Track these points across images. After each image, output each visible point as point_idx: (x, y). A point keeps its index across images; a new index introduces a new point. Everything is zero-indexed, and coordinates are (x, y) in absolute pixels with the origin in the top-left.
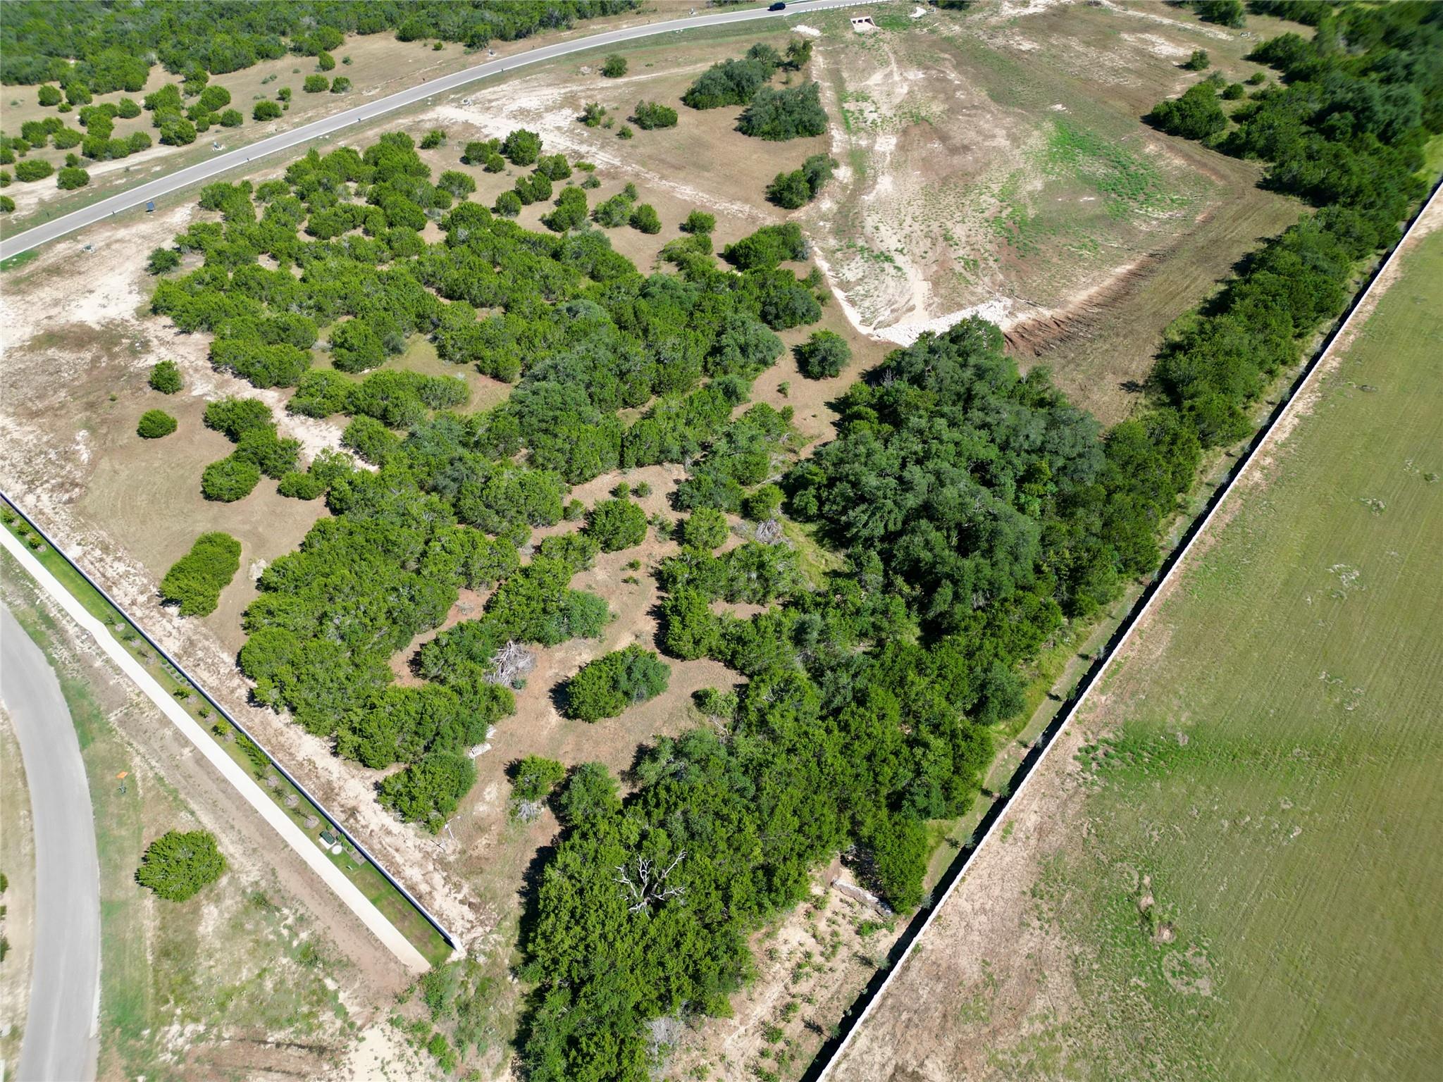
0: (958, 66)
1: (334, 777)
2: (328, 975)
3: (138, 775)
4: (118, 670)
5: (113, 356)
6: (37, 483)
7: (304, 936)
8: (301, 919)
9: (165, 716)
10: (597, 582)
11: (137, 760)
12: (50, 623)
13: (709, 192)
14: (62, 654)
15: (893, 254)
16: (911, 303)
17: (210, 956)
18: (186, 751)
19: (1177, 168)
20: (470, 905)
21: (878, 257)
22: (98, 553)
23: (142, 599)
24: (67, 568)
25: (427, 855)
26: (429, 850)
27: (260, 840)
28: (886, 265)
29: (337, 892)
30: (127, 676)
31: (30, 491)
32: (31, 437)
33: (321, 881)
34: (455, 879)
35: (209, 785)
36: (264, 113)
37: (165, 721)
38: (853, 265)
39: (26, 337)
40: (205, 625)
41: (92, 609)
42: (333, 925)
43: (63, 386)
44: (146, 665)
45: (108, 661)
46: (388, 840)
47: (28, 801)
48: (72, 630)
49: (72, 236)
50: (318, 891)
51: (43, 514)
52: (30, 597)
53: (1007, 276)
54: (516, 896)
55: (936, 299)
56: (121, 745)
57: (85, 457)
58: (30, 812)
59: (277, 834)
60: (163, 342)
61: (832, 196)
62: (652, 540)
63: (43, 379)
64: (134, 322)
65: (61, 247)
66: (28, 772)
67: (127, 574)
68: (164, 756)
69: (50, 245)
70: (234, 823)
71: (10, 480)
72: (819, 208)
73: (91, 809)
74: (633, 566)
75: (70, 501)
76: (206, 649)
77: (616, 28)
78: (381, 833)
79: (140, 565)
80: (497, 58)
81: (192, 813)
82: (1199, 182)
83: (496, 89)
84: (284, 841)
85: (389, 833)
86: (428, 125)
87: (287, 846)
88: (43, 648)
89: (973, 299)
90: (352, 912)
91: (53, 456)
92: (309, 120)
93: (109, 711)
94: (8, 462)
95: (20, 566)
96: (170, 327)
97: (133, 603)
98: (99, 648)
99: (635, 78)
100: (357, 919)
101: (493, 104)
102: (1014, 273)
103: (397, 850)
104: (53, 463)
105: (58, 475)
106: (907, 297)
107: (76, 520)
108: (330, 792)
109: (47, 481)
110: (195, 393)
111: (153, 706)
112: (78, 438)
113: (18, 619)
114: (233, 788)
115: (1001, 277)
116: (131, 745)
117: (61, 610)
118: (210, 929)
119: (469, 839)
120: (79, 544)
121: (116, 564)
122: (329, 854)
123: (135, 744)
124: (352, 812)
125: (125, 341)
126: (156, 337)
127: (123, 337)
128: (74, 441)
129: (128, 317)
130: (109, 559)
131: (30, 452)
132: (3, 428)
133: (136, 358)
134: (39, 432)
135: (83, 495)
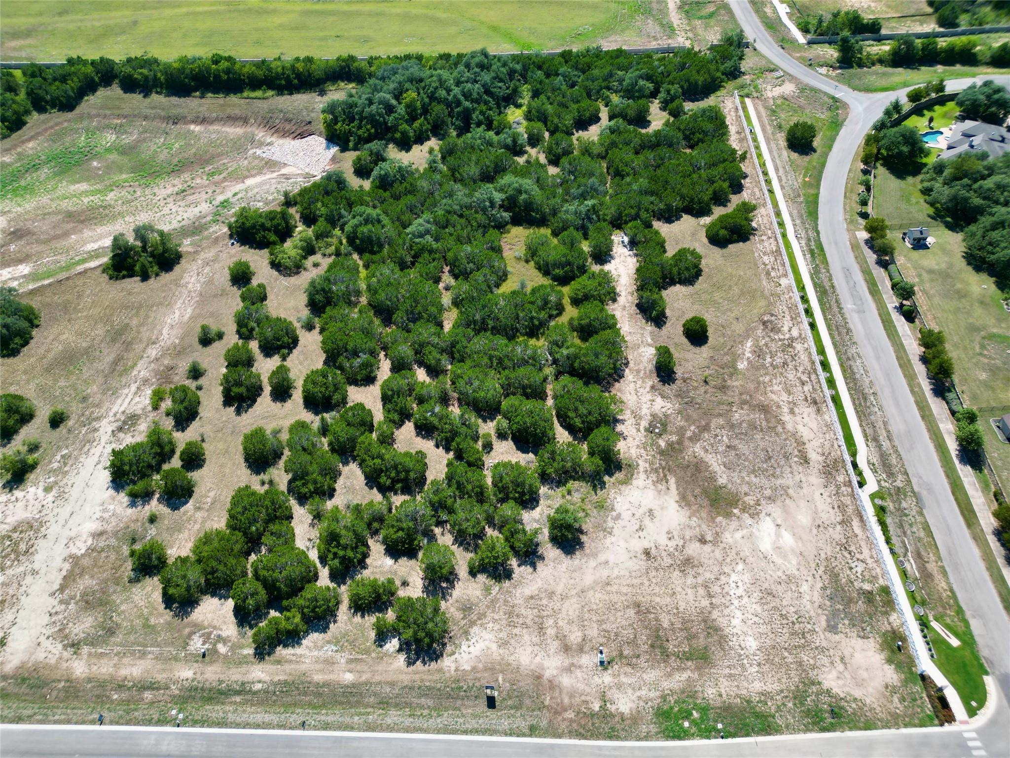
3: (801, 176)
4: (791, 215)
5: (681, 431)
9: (782, 189)
11: (799, 181)
12: (812, 252)
13: (170, 305)
14: (812, 234)
18: (780, 175)
20: (723, 102)
22: (773, 274)
23: (764, 238)
27: (772, 141)
29: (757, 120)
31: (792, 339)
32: (776, 388)
35: (778, 161)
37: (782, 186)
41: (790, 247)
42: (764, 116)
43: (732, 426)
45: (793, 220)
48: (803, 242)
50: (763, 123)
51: (791, 317)
52: (816, 270)
53: (220, 160)
56: (803, 188)
57: (749, 344)
58: (846, 184)
60: (637, 417)
63: (743, 448)
64: (643, 465)
66: (843, 196)
67: (765, 254)
68: (789, 177)
70: (776, 148)
71: (802, 357)
73: (824, 175)
75: (772, 315)
78: (734, 125)
79: (756, 254)
81: (789, 157)
84: (764, 137)
85: (732, 124)
91: (769, 360)
93: (802, 202)
94: (799, 375)
95: (816, 292)
97: (769, 238)
98: (795, 228)
100: (756, 114)
103: (733, 120)
104: (771, 352)
105: (772, 340)
107: (775, 301)
108: (741, 141)
109: (780, 340)
111: (784, 194)
112: (746, 363)
114: (771, 157)
117: (804, 255)
120: (780, 285)
121: (767, 262)
123: (798, 186)
124: (738, 133)
125: (662, 443)
126: (638, 430)
127: (662, 453)
128: (750, 362)
129: (642, 476)
130: (769, 267)
131: (781, 374)
132: (792, 412)
133: (666, 416)
134: (768, 389)
135: (764, 314)
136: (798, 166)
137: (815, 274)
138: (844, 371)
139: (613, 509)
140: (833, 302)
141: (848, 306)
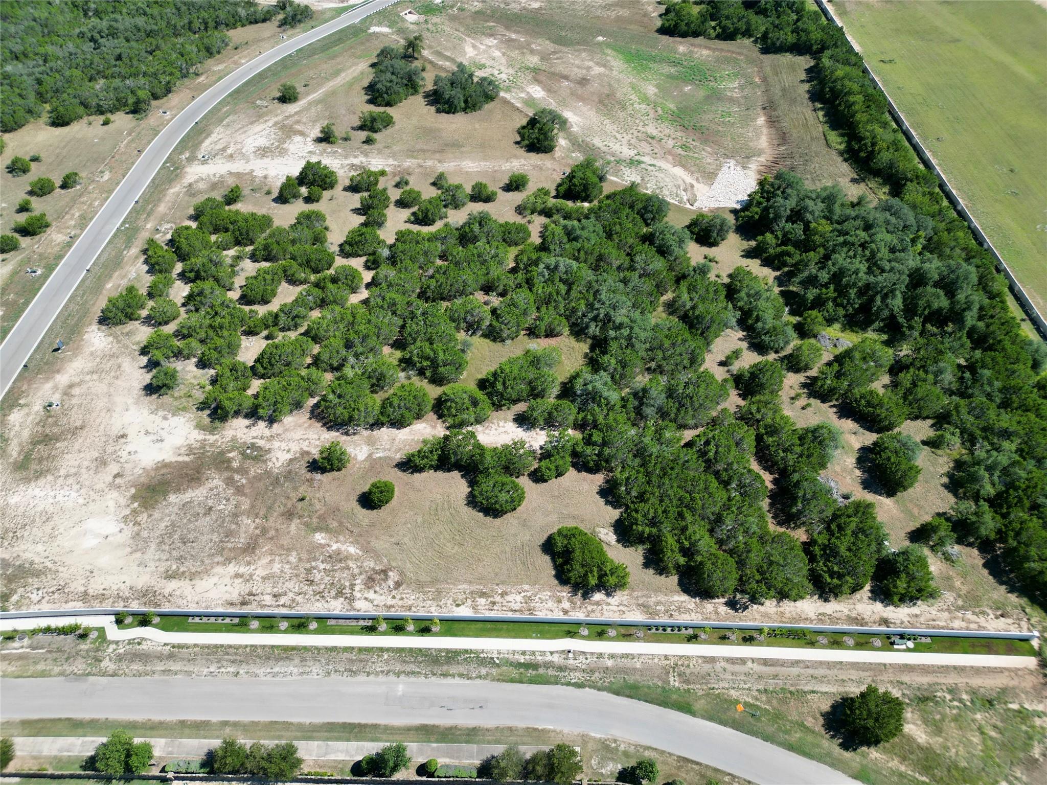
0: (508, 28)
1: (846, 611)
2: (1006, 703)
3: (750, 700)
4: (632, 656)
5: (241, 471)
6: (347, 590)
7: (965, 697)
8: (950, 691)
9: (703, 657)
11: (732, 692)
12: (535, 666)
13: (485, 160)
14: (575, 677)
15: (637, 158)
16: (687, 183)
17: (947, 749)
18: (749, 664)
19: (708, 56)
20: (1002, 616)
21: (632, 163)
22: (482, 601)
23: (566, 605)
24: (480, 625)
25: (948, 610)
26: (945, 607)
27: (868, 674)
28: (643, 166)
29: (944, 664)
30: (640, 655)
31: (350, 599)
32: (277, 565)
33: (929, 666)
34: (977, 610)
35: (795, 671)
37: (712, 660)
38: (626, 173)
39: (124, 501)
40: (633, 590)
41: (543, 635)
42: (968, 681)
43: (235, 515)
44: (638, 639)
45: (612, 656)
46: (922, 619)
47: (716, 770)
48: (556, 659)
50: (934, 672)
51: (392, 606)
52: (486, 662)
53: (711, 147)
54: (1009, 595)
55: (695, 175)
56: (709, 694)
57: (352, 550)
58: (729, 774)
59: (871, 664)
60: (271, 438)
64: (212, 438)
65: (15, 418)
66: (686, 756)
67: (527, 598)
68: (743, 677)
70: (841, 677)
71: (317, 604)
72: (562, 146)
73: (759, 741)
74: (794, 398)
75: (398, 584)
76: (658, 603)
77: (237, 64)
78: (915, 619)
79: (525, 587)
80: (174, 115)
81: (813, 692)
82: (727, 61)
83: (211, 139)
84: (879, 664)
85: (917, 616)
87: (885, 665)
88: (557, 683)
89: (714, 167)
90: (965, 667)
91: (323, 566)
92: (85, 218)
93: (666, 682)
94: (291, 595)
95: (440, 650)
96: (253, 425)
97: (565, 611)
98: (592, 654)
99: (310, 98)
100: (972, 667)
101: (230, 151)
102: (712, 144)
103: (934, 620)
104: (334, 570)
105: (354, 576)
106: (680, 180)
107: (425, 593)
108: (858, 620)
109: (352, 586)
111: (688, 658)
112: (322, 542)
113: (504, 681)
114: (809, 661)
115: (709, 149)
116: (713, 689)
117: (524, 653)
118: (924, 736)
119: (951, 588)
120: (458, 605)
121: (509, 598)
122: (909, 650)
123: (717, 686)
124: (885, 622)
125: (232, 455)
126: (254, 438)
127: (222, 454)
128: (322, 546)
129: (201, 437)
130: (498, 599)
131: (297, 576)
132: (237, 575)
133: (265, 462)
134: (277, 558)
135: (402, 573)
136: (784, 701)
137: (480, 659)
138: (286, 649)
139: (173, 415)
140: (412, 667)
141: (402, 686)
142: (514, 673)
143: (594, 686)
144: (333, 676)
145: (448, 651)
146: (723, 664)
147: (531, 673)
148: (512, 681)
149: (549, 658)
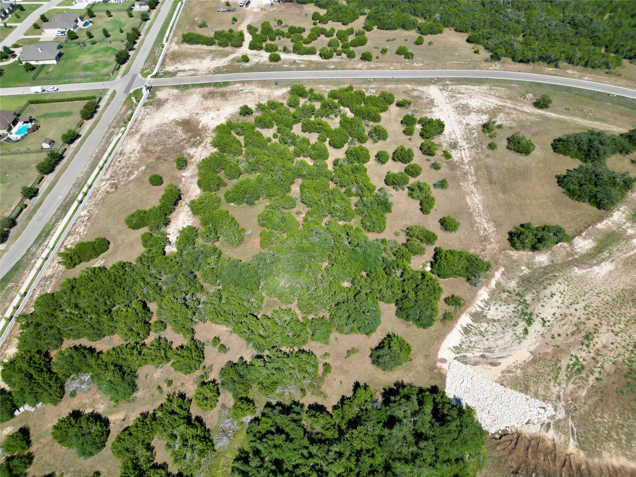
5: (188, 142)
6: (112, 179)
9: (14, 298)
10: (152, 376)
12: (46, 236)
13: (487, 207)
14: (34, 249)
15: (538, 319)
16: (499, 361)
21: (525, 314)
22: (86, 218)
28: (522, 323)
32: (134, 159)
36: (366, 57)
37: (11, 301)
38: (504, 308)
39: (182, 118)
40: (63, 272)
43: (164, 145)
45: (35, 262)
48: (46, 243)
49: (243, 83)
51: (98, 192)
52: (57, 221)
55: (519, 371)
57: (132, 177)
60: (204, 147)
61: (553, 254)
62: (194, 377)
63: (165, 137)
64: (210, 131)
65: (238, 85)
67: (79, 233)
69: (236, 82)
72: (534, 257)
74: (170, 383)
75: (108, 192)
77: (580, 77)
79: (85, 233)
80: (495, 70)
83: (472, 87)
86: (415, 93)
88: (34, 243)
89: (541, 392)
92: (377, 68)
93: (12, 282)
96: (213, 139)
98: (40, 255)
99: (547, 113)
101: (459, 95)
102: (597, 398)
104: (124, 174)
105: (119, 179)
106: (504, 354)
107: (100, 201)
109: (114, 180)
110: (184, 174)
111: (18, 291)
112: (140, 169)
113: (45, 226)
115: (584, 393)
117: (54, 232)
120: (88, 211)
121: (83, 227)
125: (198, 138)
127: (200, 135)
129: (212, 128)
132: (134, 150)
133: (191, 147)
135: (113, 193)
139: (227, 119)
140: (68, 199)
141: (61, 198)
142: (47, 230)
143: (25, 255)
144: (76, 180)
145: (69, 210)
146: (7, 305)
147: (44, 235)
148: (44, 228)
149: (47, 241)
